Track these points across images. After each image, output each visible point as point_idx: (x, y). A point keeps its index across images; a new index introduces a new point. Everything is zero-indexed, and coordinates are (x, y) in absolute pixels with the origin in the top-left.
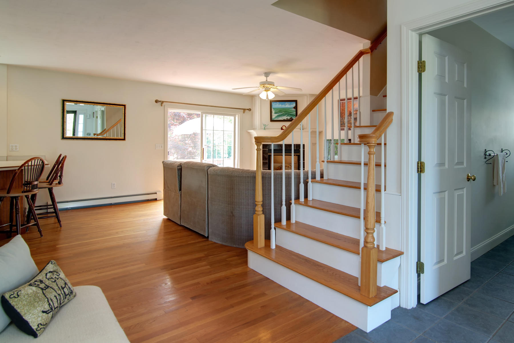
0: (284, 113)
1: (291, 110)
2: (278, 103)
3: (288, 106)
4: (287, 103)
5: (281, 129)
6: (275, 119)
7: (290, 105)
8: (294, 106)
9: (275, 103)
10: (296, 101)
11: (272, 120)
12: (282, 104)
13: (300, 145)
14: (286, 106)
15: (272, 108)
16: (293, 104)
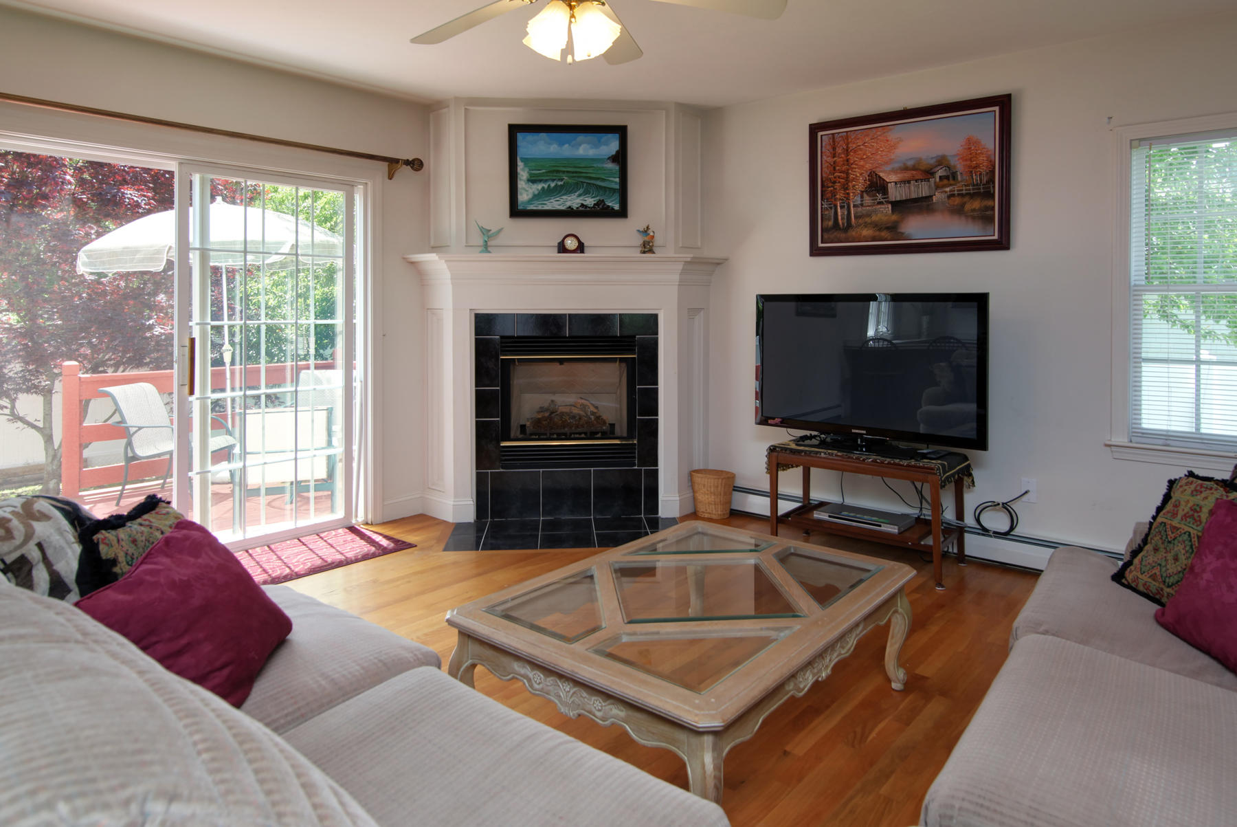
2: (543, 135)
3: (584, 149)
4: (581, 137)
5: (556, 249)
7: (596, 146)
8: (614, 153)
9: (530, 137)
10: (621, 131)
11: (516, 211)
12: (561, 144)
13: (651, 322)
14: (578, 149)
15: (518, 159)
16: (606, 144)
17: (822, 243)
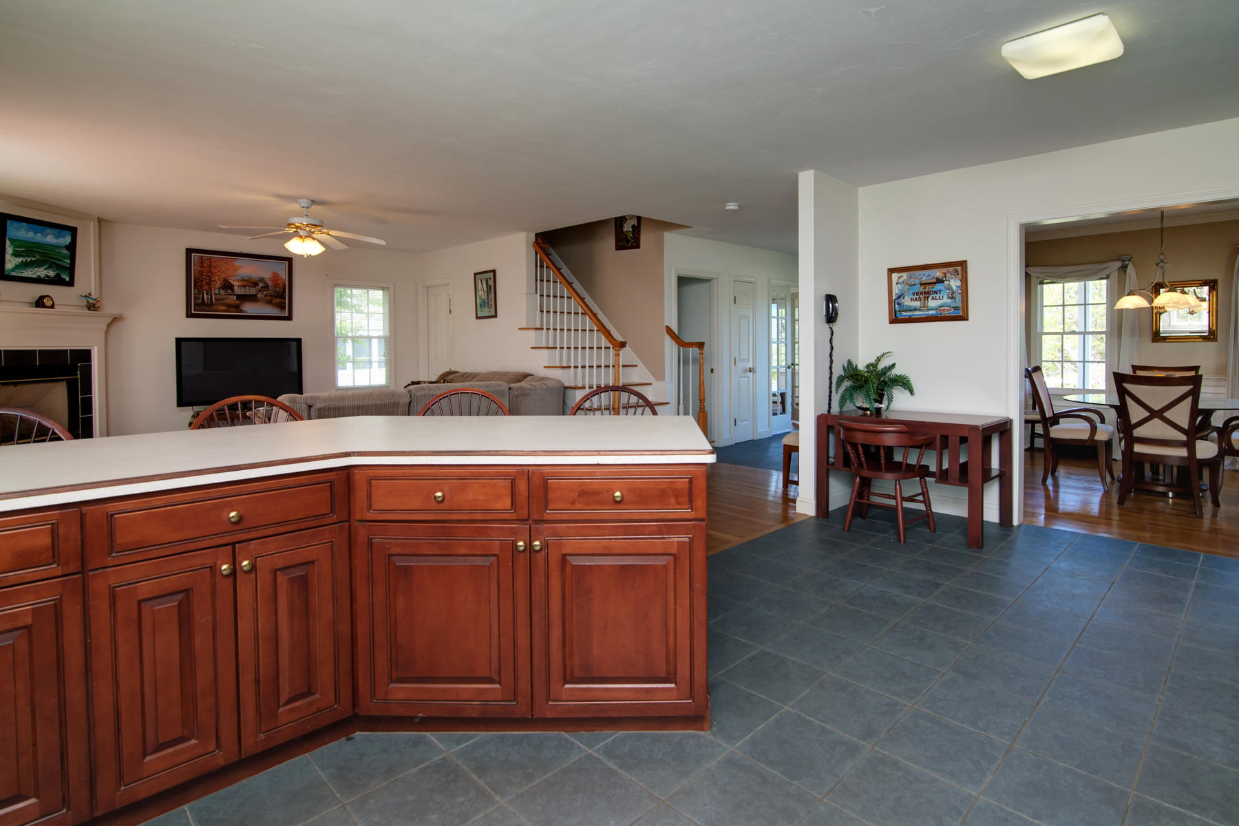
0: (42, 258)
1: (58, 253)
2: (24, 224)
3: (50, 239)
4: (48, 230)
6: (13, 274)
7: (57, 237)
8: (68, 244)
9: (15, 224)
10: (73, 231)
11: (3, 276)
12: (36, 233)
13: (85, 355)
14: (46, 237)
15: (7, 239)
16: (64, 237)
17: (195, 311)
